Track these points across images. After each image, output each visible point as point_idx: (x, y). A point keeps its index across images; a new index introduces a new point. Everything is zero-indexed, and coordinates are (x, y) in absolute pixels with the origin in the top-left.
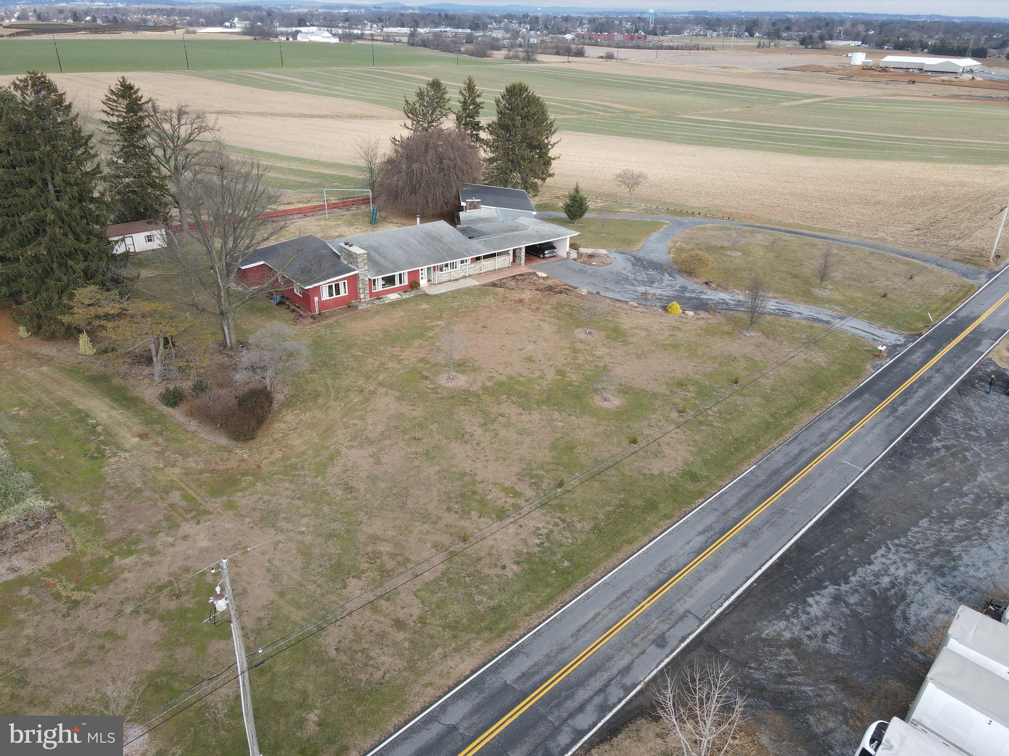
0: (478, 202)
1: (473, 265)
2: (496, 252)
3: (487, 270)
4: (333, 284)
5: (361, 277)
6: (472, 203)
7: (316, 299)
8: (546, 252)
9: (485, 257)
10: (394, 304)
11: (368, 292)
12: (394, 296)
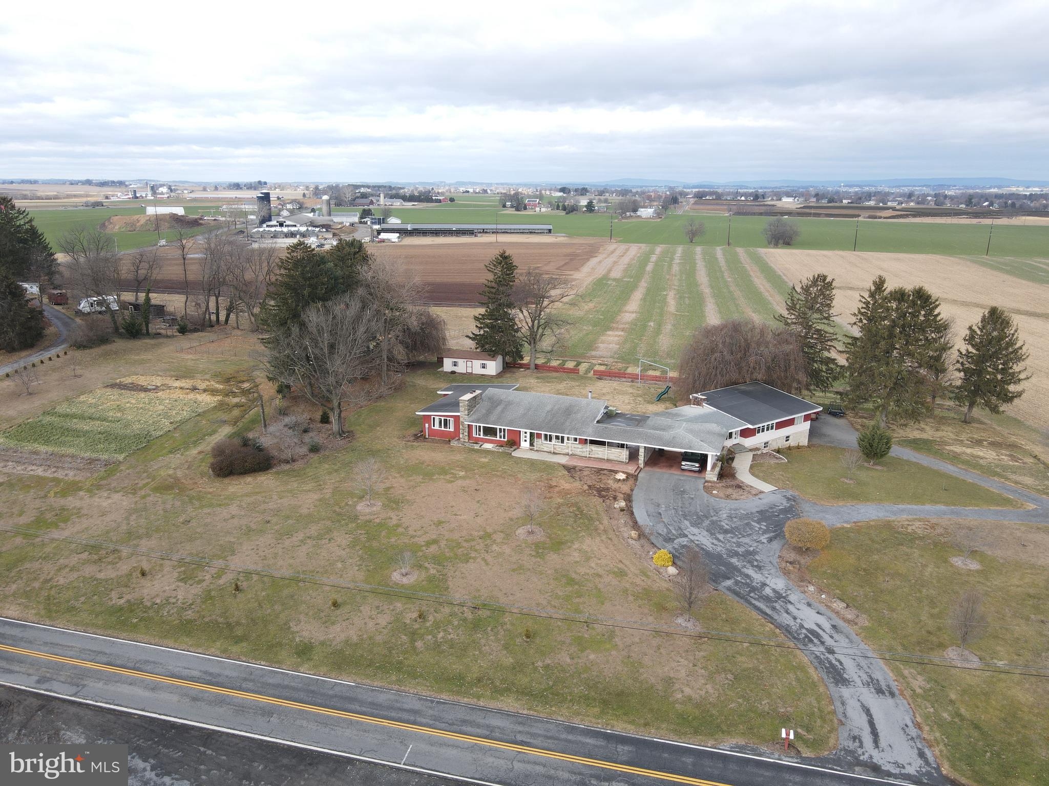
0: (701, 399)
1: (580, 446)
2: (607, 441)
3: (596, 456)
4: (443, 418)
5: (461, 419)
6: (696, 398)
7: (427, 425)
8: (683, 463)
9: (593, 442)
10: (488, 452)
11: (466, 434)
12: (488, 446)
